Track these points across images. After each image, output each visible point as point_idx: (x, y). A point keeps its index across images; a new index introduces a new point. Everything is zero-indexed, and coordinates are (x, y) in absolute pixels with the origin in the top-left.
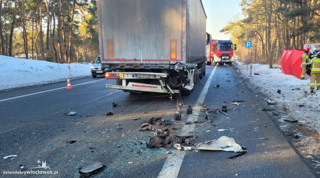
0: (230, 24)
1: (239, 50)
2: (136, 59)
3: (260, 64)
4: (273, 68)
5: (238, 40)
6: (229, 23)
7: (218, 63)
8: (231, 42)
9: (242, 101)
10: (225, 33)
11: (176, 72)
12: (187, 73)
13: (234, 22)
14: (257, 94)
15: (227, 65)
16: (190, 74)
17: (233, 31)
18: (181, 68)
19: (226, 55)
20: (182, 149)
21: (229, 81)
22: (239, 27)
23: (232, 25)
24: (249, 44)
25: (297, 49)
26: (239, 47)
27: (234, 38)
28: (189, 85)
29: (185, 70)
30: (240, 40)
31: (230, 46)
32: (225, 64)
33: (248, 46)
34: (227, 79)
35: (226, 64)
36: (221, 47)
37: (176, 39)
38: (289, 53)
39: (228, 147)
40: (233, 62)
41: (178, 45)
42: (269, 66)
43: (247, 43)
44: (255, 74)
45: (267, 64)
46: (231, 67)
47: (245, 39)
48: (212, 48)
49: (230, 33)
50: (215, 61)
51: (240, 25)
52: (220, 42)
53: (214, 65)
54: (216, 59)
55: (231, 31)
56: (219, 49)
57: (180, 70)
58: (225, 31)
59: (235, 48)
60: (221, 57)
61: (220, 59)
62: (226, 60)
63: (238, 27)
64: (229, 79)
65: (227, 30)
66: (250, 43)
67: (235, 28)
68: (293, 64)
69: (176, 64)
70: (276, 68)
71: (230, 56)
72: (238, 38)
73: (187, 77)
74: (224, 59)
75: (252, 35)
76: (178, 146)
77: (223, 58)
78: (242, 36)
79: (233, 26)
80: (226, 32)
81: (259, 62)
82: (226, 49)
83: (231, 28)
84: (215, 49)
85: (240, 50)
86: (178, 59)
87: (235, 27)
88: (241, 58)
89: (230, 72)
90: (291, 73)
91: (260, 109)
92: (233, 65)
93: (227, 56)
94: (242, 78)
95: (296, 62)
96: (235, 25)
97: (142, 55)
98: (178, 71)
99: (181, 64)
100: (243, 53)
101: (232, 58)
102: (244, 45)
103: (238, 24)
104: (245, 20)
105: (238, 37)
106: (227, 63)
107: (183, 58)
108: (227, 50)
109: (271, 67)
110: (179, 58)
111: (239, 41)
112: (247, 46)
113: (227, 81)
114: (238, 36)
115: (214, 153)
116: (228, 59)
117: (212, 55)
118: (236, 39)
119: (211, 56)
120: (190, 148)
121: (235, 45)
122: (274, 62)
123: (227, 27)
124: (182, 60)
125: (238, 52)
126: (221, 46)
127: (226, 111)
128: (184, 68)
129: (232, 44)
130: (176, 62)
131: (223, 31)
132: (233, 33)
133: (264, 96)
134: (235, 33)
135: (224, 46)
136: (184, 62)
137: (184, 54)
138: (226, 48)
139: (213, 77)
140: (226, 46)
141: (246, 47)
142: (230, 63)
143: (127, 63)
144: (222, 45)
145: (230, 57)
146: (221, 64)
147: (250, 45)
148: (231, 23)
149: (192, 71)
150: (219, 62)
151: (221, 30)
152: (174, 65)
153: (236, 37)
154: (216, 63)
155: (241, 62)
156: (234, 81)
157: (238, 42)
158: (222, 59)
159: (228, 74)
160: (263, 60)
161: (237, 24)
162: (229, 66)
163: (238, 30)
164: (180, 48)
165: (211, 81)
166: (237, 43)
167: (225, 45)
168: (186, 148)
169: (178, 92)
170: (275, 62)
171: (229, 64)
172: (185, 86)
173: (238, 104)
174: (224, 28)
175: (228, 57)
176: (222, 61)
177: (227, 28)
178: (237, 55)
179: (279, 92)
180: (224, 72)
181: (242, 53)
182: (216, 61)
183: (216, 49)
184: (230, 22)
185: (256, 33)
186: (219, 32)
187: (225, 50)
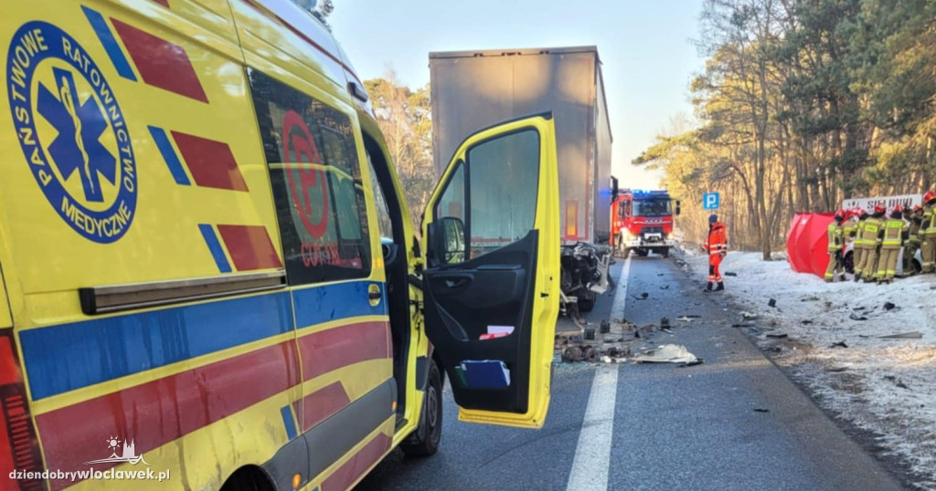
0: (661, 141)
1: (687, 215)
2: (503, 238)
3: (741, 250)
4: (771, 260)
5: (684, 186)
6: (659, 138)
7: (632, 251)
8: (668, 195)
9: (697, 317)
10: (648, 167)
11: (575, 260)
12: (597, 261)
13: (672, 136)
14: (726, 307)
15: (655, 255)
16: (602, 263)
17: (668, 162)
18: (586, 253)
19: (655, 228)
20: (614, 361)
21: (667, 287)
22: (687, 149)
23: (666, 143)
24: (711, 199)
25: (821, 213)
26: (687, 207)
27: (673, 180)
28: (599, 285)
29: (592, 257)
30: (690, 188)
31: (665, 205)
32: (650, 253)
33: (711, 205)
34: (663, 284)
35: (654, 252)
36: (641, 209)
37: (576, 199)
38: (804, 222)
39: (676, 358)
40: (672, 247)
41: (579, 212)
42: (761, 255)
43: (708, 197)
44: (727, 274)
45: (759, 250)
46: (666, 260)
47: (705, 184)
48: (617, 210)
49: (661, 168)
50: (625, 245)
51: (690, 145)
52: (640, 196)
53: (623, 255)
54: (630, 239)
55: (664, 160)
56: (635, 213)
57: (584, 257)
58: (647, 161)
59: (678, 211)
60: (642, 235)
61: (639, 239)
62: (653, 242)
63: (682, 148)
64: (667, 284)
65: (653, 157)
66: (714, 197)
67: (675, 151)
68: (812, 246)
69: (576, 245)
70: (780, 259)
71: (665, 230)
72: (684, 182)
73: (595, 270)
74: (650, 240)
75: (723, 172)
76: (607, 359)
77: (647, 236)
78: (694, 177)
79: (669, 147)
80: (650, 163)
81: (739, 247)
82: (653, 214)
83: (663, 153)
84: (626, 215)
85: (690, 214)
86: (579, 236)
87: (674, 148)
88: (694, 236)
89: (666, 271)
90: (809, 270)
91: (728, 326)
92: (671, 255)
93: (656, 231)
94: (696, 281)
95: (817, 244)
96: (674, 144)
97: (513, 231)
98: (579, 258)
99: (585, 244)
100: (697, 222)
101: (670, 236)
102: (700, 201)
103: (684, 142)
104: (701, 132)
105: (684, 178)
106: (656, 250)
107: (589, 234)
108: (657, 216)
109: (767, 257)
110: (581, 234)
111: (686, 190)
112: (708, 206)
113: (662, 288)
114: (685, 174)
115: (658, 365)
116: (660, 240)
117: (618, 228)
118: (679, 184)
119: (616, 232)
120: (624, 360)
121: (678, 203)
122: (776, 246)
123: (652, 149)
124: (587, 238)
125: (684, 220)
126: (640, 206)
127: (668, 328)
128: (590, 254)
129: (669, 199)
130: (575, 242)
131: (640, 161)
132: (669, 166)
133: (740, 309)
134: (675, 167)
135: (648, 207)
136: (590, 241)
137: (592, 227)
138: (653, 211)
139: (629, 281)
140: (656, 205)
141: (705, 207)
142: (664, 251)
143: (486, 245)
144: (645, 204)
145: (665, 235)
146: (641, 253)
147: (714, 201)
148: (664, 139)
149: (606, 258)
150: (634, 248)
151: (635, 157)
152: (572, 247)
153: (678, 177)
154: (628, 250)
155: (692, 249)
156: (678, 287)
157: (683, 191)
158: (643, 239)
159: (662, 275)
160: (747, 241)
161: (680, 141)
162: (662, 257)
163: (685, 159)
164: (584, 215)
165: (626, 289)
166: (682, 196)
167: (651, 204)
168: (618, 360)
169: (575, 301)
170: (778, 246)
171: (663, 254)
172: (590, 286)
173: (689, 320)
174: (644, 153)
175: (659, 235)
176: (645, 244)
177: (653, 153)
178: (682, 230)
179: (772, 303)
180: (652, 272)
181: (694, 224)
182: (629, 244)
183: (628, 214)
184: (661, 135)
185: (732, 169)
186: (630, 164)
187: (651, 216)
